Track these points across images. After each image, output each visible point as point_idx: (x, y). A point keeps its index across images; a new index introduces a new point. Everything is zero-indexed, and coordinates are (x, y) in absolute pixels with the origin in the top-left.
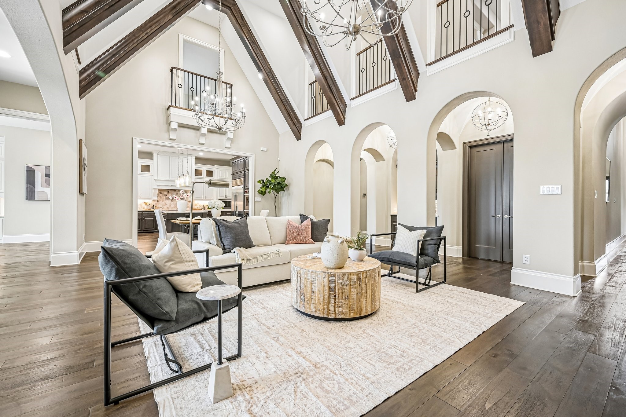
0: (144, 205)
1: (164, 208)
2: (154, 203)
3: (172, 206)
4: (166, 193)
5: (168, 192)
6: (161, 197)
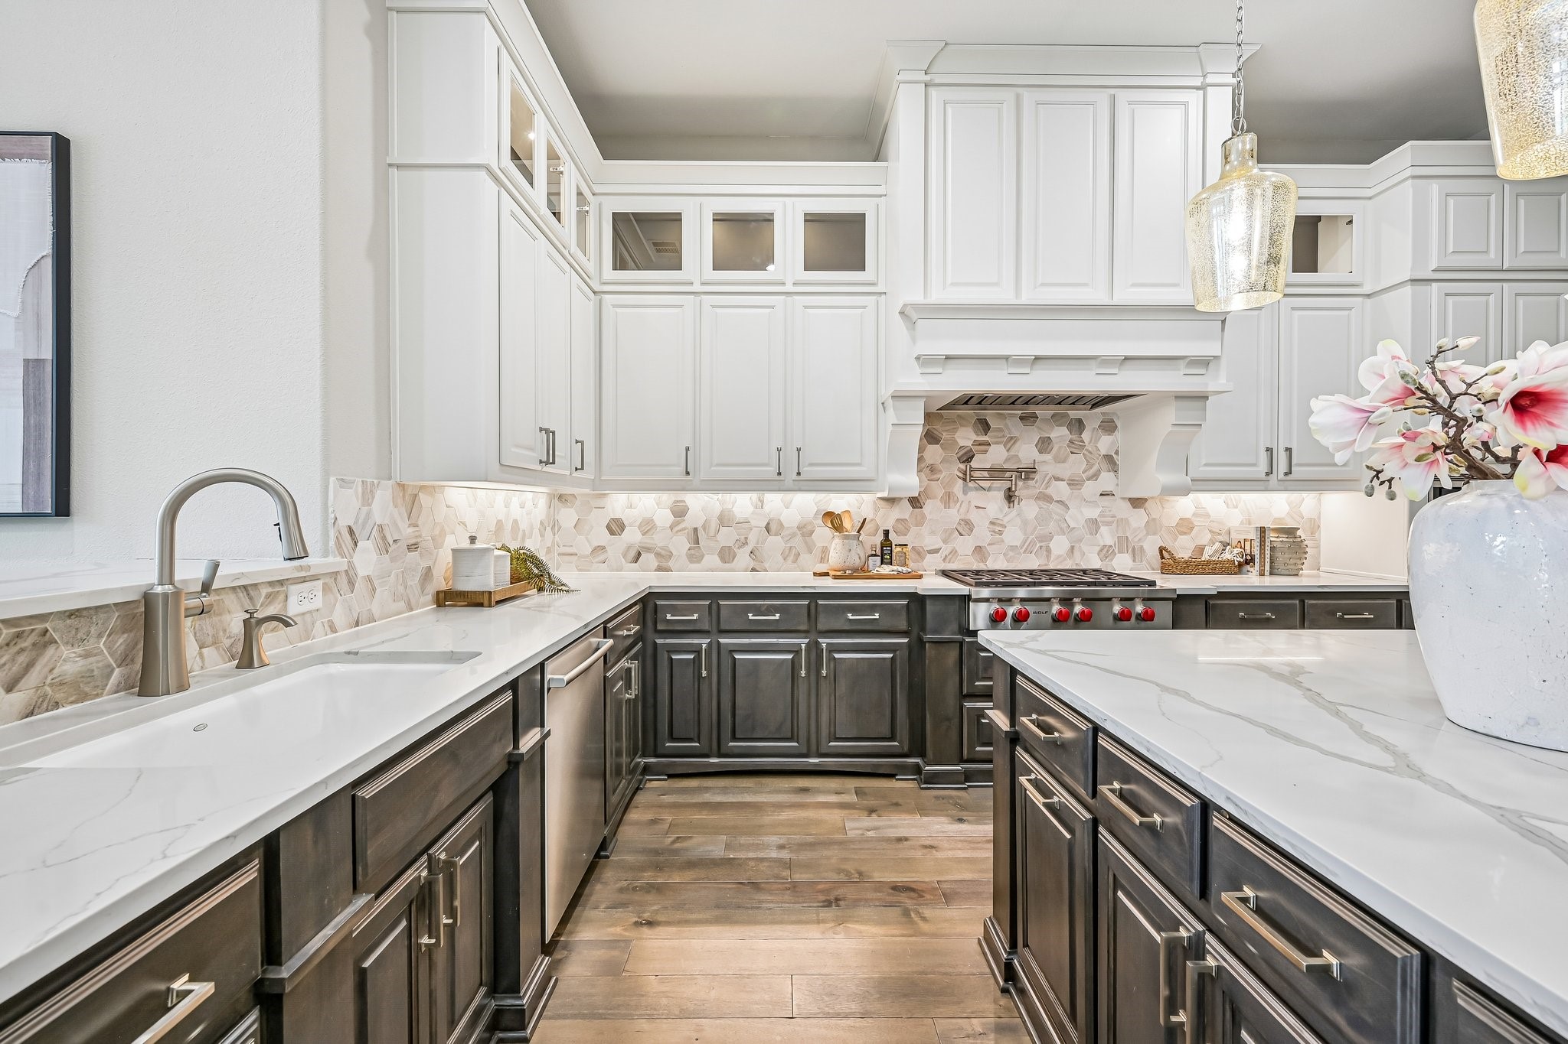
0: (823, 533)
1: (954, 552)
2: (889, 519)
3: (1013, 536)
4: (966, 437)
5: (984, 426)
6: (933, 469)
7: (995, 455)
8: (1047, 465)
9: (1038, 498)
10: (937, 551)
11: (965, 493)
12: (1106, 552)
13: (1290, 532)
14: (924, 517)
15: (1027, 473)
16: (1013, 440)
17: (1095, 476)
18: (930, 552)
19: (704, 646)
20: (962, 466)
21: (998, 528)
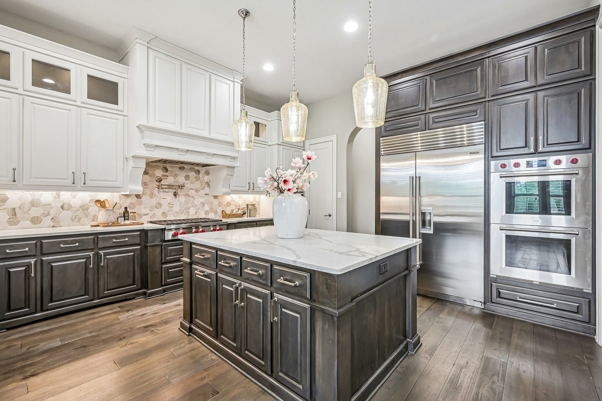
0: (94, 209)
1: (154, 214)
2: (127, 203)
3: (177, 208)
4: (159, 173)
5: (166, 170)
6: (146, 185)
7: (170, 180)
8: (188, 184)
9: (185, 195)
10: (147, 214)
11: (159, 193)
12: (207, 213)
13: (254, 205)
14: (142, 202)
15: (181, 187)
16: (176, 176)
17: (203, 189)
18: (144, 215)
19: (33, 262)
20: (158, 184)
21: (171, 206)
